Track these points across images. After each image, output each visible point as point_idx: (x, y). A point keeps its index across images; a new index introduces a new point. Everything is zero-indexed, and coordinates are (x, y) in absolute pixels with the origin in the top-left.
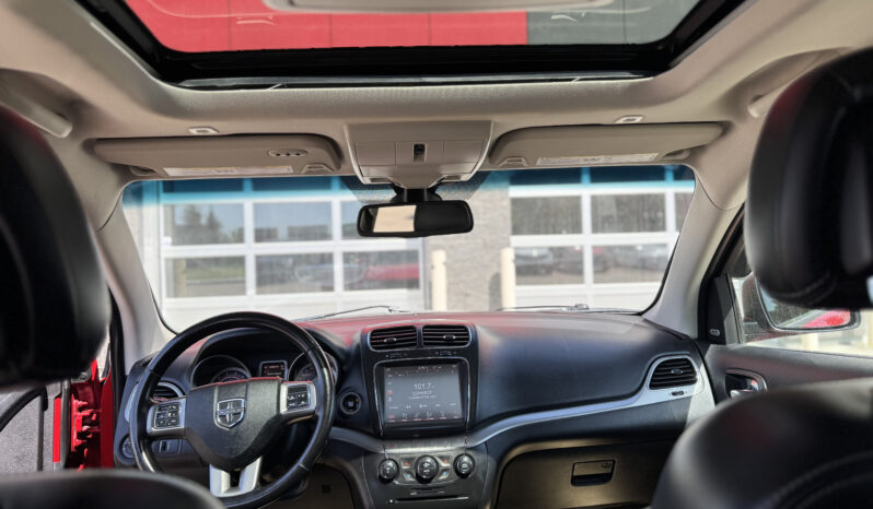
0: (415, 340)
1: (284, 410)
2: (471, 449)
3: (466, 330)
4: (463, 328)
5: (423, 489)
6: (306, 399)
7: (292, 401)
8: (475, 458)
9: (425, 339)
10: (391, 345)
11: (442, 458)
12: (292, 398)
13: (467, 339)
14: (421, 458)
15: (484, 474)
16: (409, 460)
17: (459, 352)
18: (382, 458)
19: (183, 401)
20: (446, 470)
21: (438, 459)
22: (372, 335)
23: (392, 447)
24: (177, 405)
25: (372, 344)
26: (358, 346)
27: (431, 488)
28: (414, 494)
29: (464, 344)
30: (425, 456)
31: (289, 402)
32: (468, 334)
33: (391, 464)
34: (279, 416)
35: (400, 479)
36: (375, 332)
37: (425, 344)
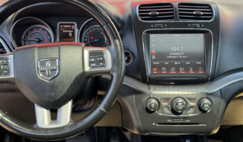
0: (173, 14)
1: (87, 69)
2: (210, 94)
3: (210, 8)
4: (208, 6)
5: (176, 118)
6: (103, 61)
7: (93, 62)
8: (213, 100)
9: (180, 14)
10: (154, 17)
11: (190, 99)
12: (93, 60)
13: (212, 15)
14: (175, 98)
15: (218, 111)
16: (167, 99)
17: (206, 25)
18: (148, 97)
19: (11, 57)
20: (192, 107)
21: (187, 100)
22: (140, 8)
23: (155, 89)
24: (7, 59)
25: (140, 16)
26: (130, 17)
27: (180, 118)
28: (169, 121)
29: (210, 19)
30: (178, 97)
31: (90, 63)
32: (212, 11)
33: (154, 101)
34: (84, 73)
35: (160, 111)
36: (142, 6)
37: (181, 18)
